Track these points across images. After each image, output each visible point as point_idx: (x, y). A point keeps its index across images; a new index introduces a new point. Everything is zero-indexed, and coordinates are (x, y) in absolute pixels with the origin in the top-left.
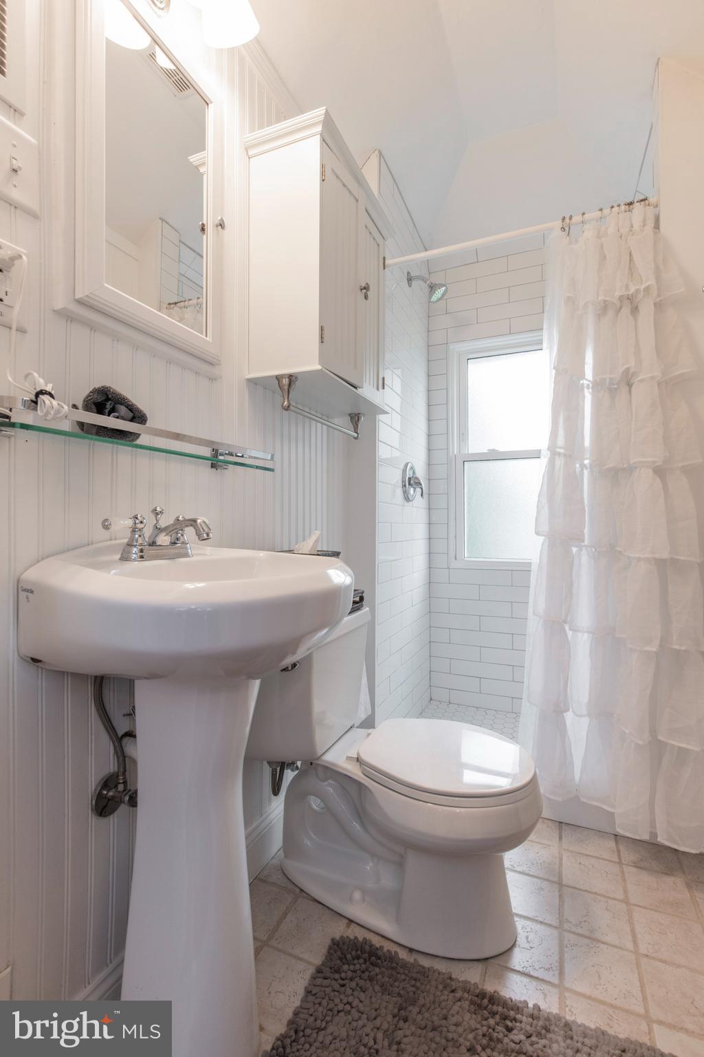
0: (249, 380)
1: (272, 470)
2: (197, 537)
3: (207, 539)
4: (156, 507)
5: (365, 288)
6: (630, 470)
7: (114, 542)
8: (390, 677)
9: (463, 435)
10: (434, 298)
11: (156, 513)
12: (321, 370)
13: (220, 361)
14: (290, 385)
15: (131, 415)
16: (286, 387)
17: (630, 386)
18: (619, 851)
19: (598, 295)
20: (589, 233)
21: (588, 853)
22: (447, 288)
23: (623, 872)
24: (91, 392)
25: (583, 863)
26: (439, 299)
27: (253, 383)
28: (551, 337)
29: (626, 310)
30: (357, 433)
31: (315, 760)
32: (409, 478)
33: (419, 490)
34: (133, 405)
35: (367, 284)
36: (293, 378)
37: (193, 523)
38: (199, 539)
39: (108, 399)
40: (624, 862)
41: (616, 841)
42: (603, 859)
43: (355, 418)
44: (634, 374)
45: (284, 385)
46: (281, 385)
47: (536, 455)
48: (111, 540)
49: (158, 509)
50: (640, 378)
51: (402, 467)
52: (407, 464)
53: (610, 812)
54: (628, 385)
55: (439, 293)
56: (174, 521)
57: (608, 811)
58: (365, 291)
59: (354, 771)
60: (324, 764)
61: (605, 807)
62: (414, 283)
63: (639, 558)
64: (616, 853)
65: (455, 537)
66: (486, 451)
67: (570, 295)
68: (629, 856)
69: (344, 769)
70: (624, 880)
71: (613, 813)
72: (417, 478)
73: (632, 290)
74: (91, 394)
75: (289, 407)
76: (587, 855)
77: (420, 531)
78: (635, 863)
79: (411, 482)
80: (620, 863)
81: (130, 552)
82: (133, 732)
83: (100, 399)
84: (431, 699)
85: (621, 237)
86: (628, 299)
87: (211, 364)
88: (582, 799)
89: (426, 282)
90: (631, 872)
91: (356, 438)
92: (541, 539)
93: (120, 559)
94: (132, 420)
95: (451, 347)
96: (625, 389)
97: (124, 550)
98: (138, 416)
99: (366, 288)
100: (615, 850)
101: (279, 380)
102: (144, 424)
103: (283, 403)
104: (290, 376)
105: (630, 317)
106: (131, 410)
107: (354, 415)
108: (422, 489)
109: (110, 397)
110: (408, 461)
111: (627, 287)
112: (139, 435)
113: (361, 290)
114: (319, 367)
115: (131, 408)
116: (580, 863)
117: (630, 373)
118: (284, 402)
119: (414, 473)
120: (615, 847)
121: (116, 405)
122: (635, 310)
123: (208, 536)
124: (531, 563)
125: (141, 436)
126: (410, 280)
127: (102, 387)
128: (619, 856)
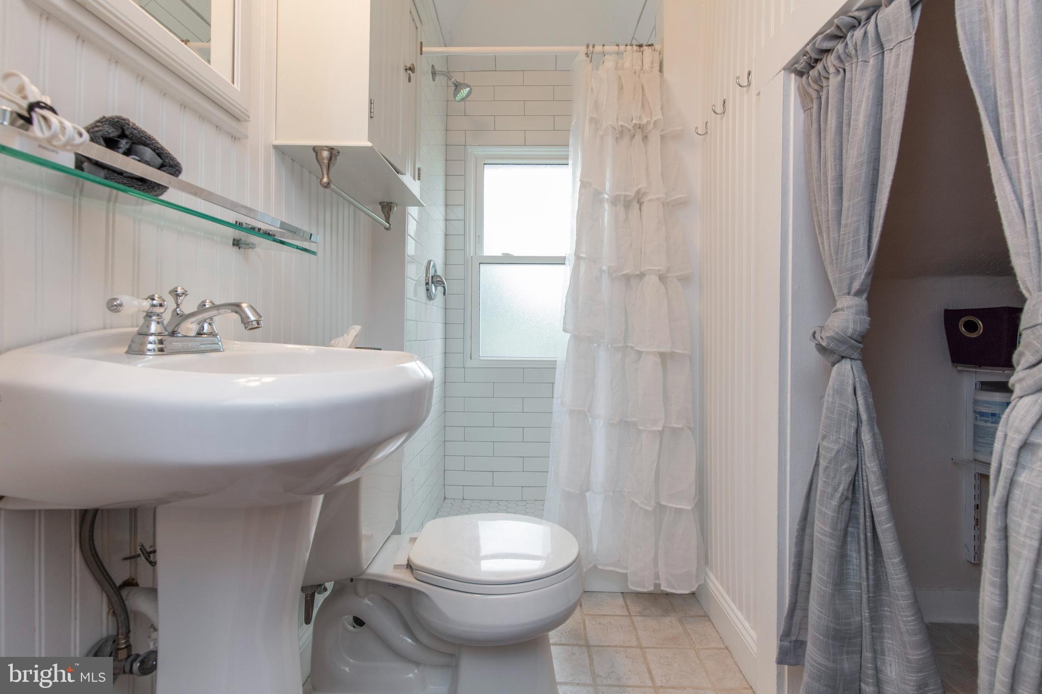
0: (276, 148)
1: (314, 253)
2: (242, 326)
3: (258, 327)
4: (177, 288)
5: (410, 69)
6: (641, 276)
7: (109, 331)
8: (413, 479)
9: (479, 238)
10: (459, 97)
11: (175, 294)
12: (372, 147)
13: (249, 117)
14: (330, 159)
15: (159, 161)
16: (326, 161)
17: (641, 204)
18: (627, 605)
19: (618, 120)
20: (609, 63)
21: (604, 613)
22: (471, 88)
23: (633, 622)
24: (98, 121)
25: (602, 623)
26: (463, 99)
27: (282, 151)
28: (576, 154)
29: (638, 138)
30: (388, 223)
31: (361, 575)
32: (432, 277)
33: (440, 289)
34: (162, 148)
35: (413, 64)
36: (334, 152)
37: (237, 309)
38: (246, 328)
39: (123, 135)
40: (633, 614)
41: (624, 598)
42: (616, 615)
43: (387, 208)
44: (644, 194)
45: (323, 159)
46: (319, 157)
47: (560, 261)
48: (105, 328)
49: (180, 291)
50: (649, 198)
51: (425, 263)
52: (429, 262)
53: (622, 574)
54: (638, 203)
55: (465, 91)
56: (198, 308)
57: (619, 573)
58: (409, 72)
59: (406, 579)
60: (370, 578)
61: (618, 570)
62: (437, 77)
63: (648, 352)
64: (625, 607)
65: (471, 337)
66: (500, 255)
67: (594, 116)
68: (634, 608)
69: (394, 579)
70: (635, 629)
71: (626, 574)
72: (439, 276)
73: (645, 121)
74: (98, 124)
75: (328, 184)
76: (604, 615)
77: (438, 330)
78: (640, 613)
79: (433, 280)
80: (630, 615)
81: (143, 344)
82: (133, 579)
83: (113, 133)
84: (445, 498)
85: (635, 73)
86: (639, 128)
87: (237, 119)
88: (599, 567)
89: (451, 80)
90: (638, 620)
91: (387, 229)
92: (569, 335)
93: (127, 352)
94: (161, 167)
95: (470, 149)
96: (637, 206)
97: (132, 341)
98: (170, 166)
99: (412, 69)
100: (624, 605)
101: (316, 153)
102: (177, 176)
103: (321, 180)
104: (331, 149)
105: (642, 144)
106: (159, 155)
107: (385, 204)
108: (444, 287)
109: (127, 133)
110: (430, 259)
111: (640, 118)
112: (166, 188)
113: (406, 70)
114: (370, 144)
115: (160, 152)
116: (600, 623)
117: (641, 193)
118: (323, 178)
119: (436, 271)
120: (624, 604)
121: (134, 146)
122: (645, 138)
123: (258, 324)
124: (556, 361)
125: (168, 190)
126: (434, 73)
127: (117, 117)
128: (628, 610)
